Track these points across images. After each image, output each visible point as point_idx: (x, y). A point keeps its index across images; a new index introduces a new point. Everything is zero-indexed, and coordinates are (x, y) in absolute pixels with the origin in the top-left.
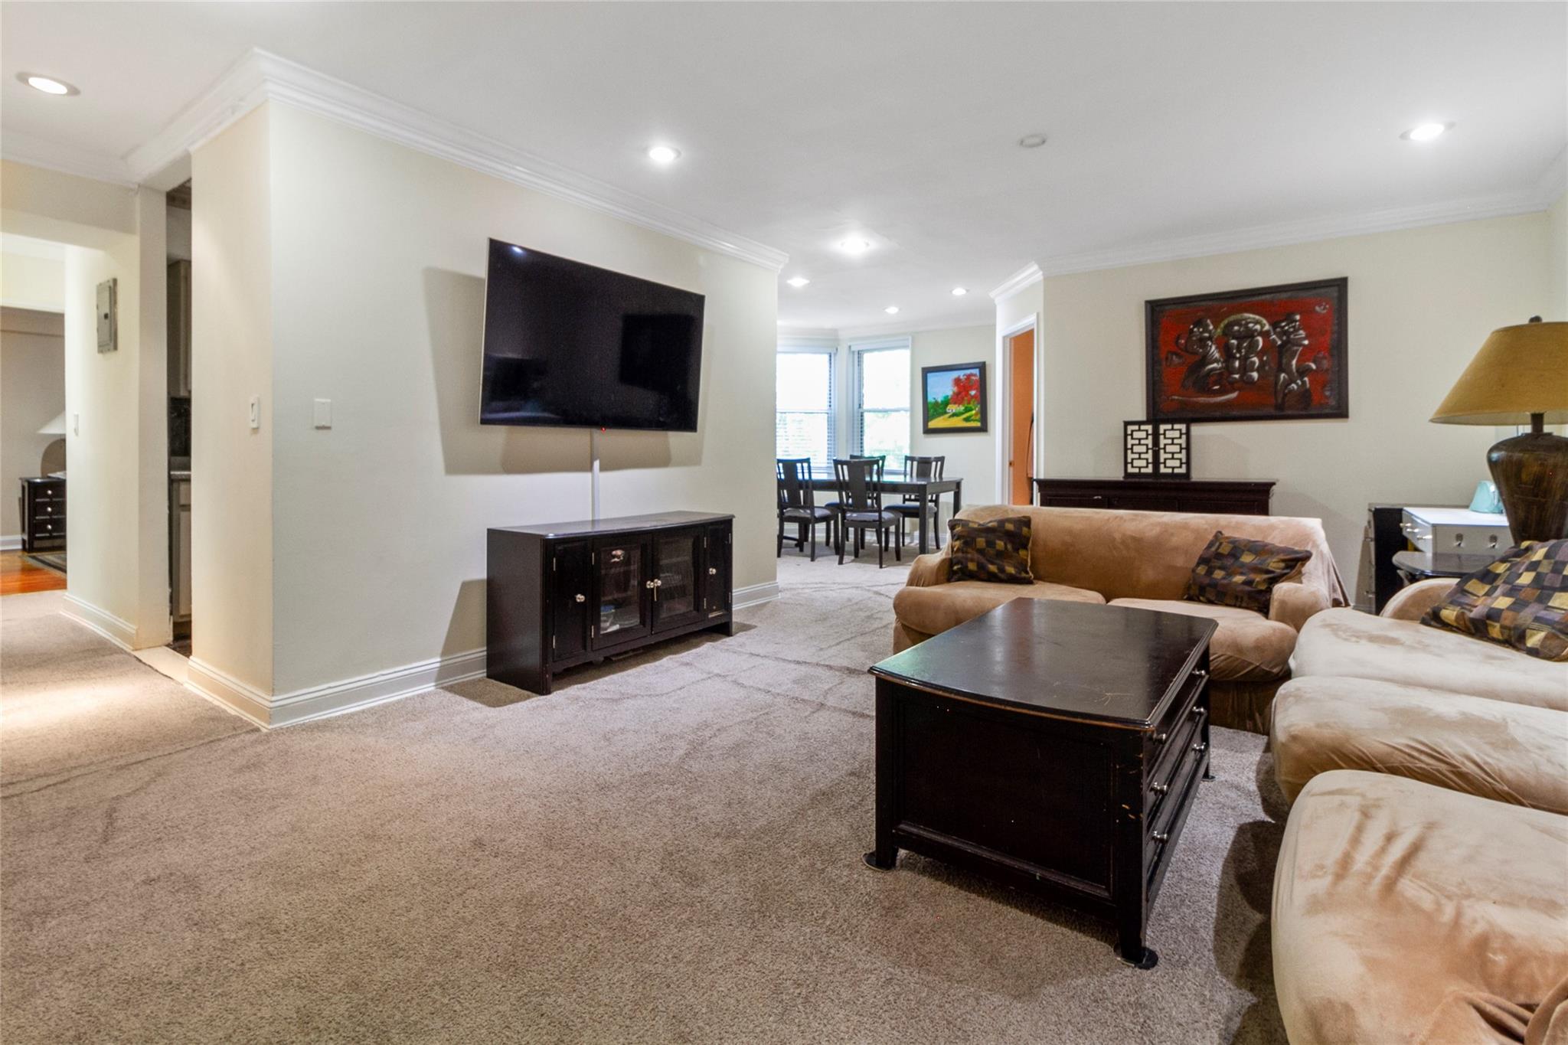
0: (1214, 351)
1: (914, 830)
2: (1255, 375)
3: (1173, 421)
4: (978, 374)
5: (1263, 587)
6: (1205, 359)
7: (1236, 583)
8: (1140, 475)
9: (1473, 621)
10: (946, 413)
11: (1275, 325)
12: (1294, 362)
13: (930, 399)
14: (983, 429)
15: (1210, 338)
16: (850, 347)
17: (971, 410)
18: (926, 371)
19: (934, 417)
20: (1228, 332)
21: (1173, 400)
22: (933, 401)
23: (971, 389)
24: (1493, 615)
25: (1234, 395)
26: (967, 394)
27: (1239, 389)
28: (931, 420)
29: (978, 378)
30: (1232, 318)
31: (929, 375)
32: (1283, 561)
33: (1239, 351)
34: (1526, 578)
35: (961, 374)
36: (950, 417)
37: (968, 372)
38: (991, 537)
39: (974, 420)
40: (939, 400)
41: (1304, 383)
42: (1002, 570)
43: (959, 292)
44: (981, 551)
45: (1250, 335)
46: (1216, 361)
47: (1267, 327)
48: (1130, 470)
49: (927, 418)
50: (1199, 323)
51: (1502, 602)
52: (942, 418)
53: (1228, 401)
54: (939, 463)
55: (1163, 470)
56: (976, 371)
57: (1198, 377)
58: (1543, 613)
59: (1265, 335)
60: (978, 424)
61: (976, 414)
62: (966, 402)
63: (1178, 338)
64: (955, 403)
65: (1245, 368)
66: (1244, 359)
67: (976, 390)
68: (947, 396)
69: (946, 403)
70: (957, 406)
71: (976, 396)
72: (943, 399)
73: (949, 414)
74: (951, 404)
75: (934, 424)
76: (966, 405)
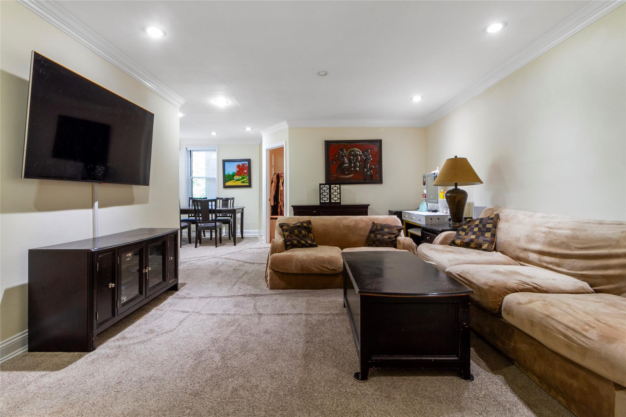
0: (346, 160)
1: (379, 358)
2: (358, 169)
3: (335, 184)
4: (247, 164)
5: (394, 239)
6: (343, 163)
7: (385, 238)
8: (325, 203)
9: (466, 243)
10: (234, 179)
11: (363, 153)
12: (368, 165)
13: (226, 173)
14: (250, 186)
15: (345, 156)
16: (187, 148)
17: (245, 178)
18: (224, 161)
19: (228, 181)
20: (350, 154)
21: (334, 176)
22: (228, 174)
23: (245, 170)
24: (472, 241)
25: (352, 175)
26: (243, 172)
27: (353, 173)
28: (227, 182)
29: (247, 165)
30: (351, 149)
31: (226, 163)
32: (397, 230)
33: (353, 161)
34: (476, 229)
35: (240, 163)
36: (235, 181)
37: (243, 163)
38: (299, 229)
39: (246, 183)
40: (231, 174)
41: (371, 172)
42: (306, 242)
43: (248, 129)
44: (297, 236)
45: (356, 155)
46: (347, 163)
47: (361, 153)
48: (322, 201)
49: (225, 182)
50: (342, 150)
51: (473, 237)
52: (232, 181)
53: (350, 177)
54: (232, 200)
55: (332, 201)
56: (247, 163)
57: (342, 170)
58: (485, 239)
59: (361, 156)
60: (248, 184)
61: (247, 180)
63: (335, 155)
64: (238, 175)
65: (355, 166)
66: (355, 163)
67: (246, 170)
68: (234, 172)
69: (234, 175)
70: (238, 176)
71: (246, 173)
72: (232, 173)
73: (235, 180)
74: (236, 176)
75: (228, 184)
76: (242, 176)
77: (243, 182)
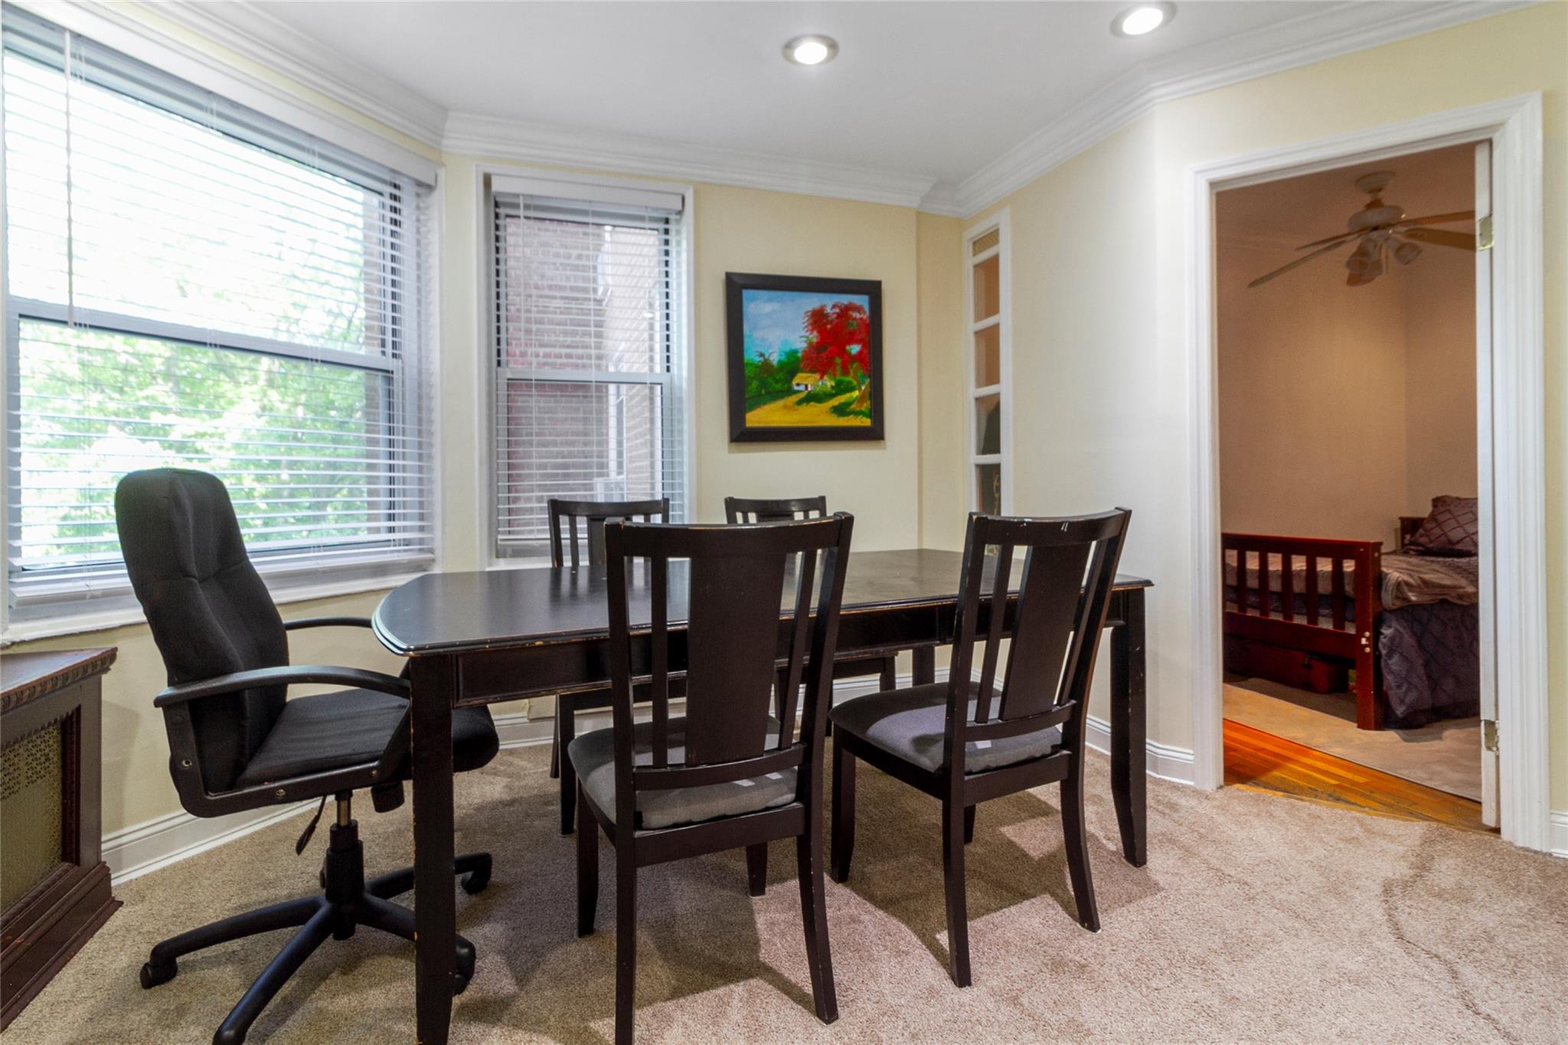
4: (867, 308)
10: (791, 392)
13: (751, 355)
14: (874, 433)
17: (851, 389)
18: (737, 287)
19: (758, 401)
22: (758, 359)
23: (851, 341)
26: (839, 352)
28: (752, 409)
29: (866, 316)
31: (747, 294)
35: (829, 302)
36: (800, 402)
37: (845, 299)
39: (857, 413)
40: (775, 359)
49: (739, 400)
52: (780, 403)
56: (862, 301)
60: (867, 422)
61: (861, 399)
62: (839, 369)
64: (813, 371)
67: (857, 342)
68: (795, 352)
69: (792, 366)
70: (817, 376)
71: (859, 357)
72: (783, 358)
73: (802, 396)
74: (802, 372)
75: (757, 418)
76: (839, 378)
77: (841, 410)
